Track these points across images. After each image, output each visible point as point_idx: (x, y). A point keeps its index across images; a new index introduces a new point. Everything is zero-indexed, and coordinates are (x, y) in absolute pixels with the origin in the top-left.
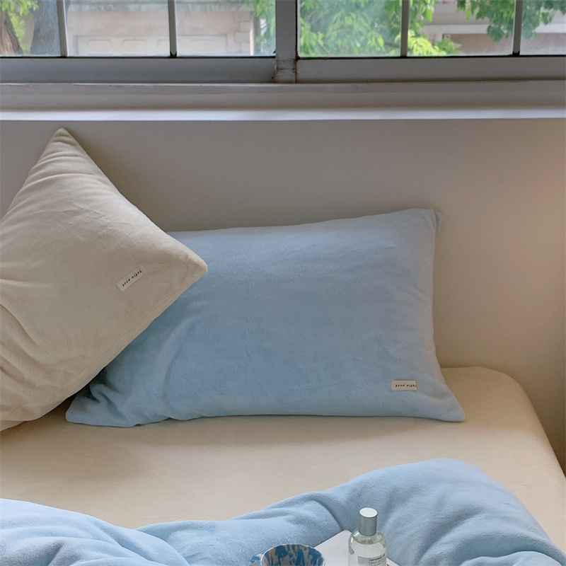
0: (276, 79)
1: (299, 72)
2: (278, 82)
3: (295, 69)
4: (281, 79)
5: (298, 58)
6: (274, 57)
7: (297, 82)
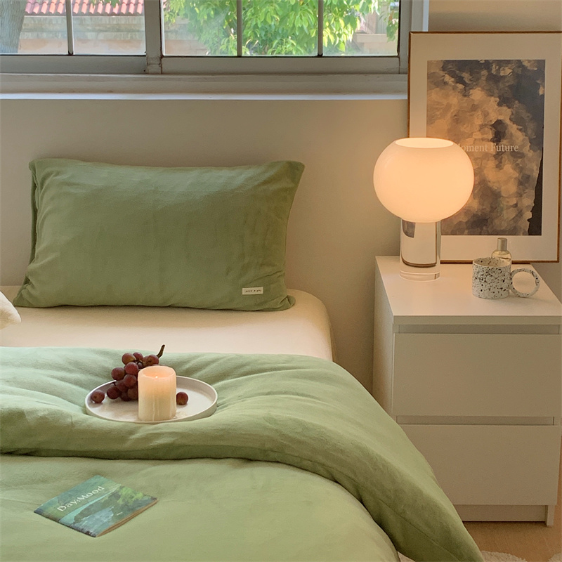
0: (147, 71)
1: (163, 66)
2: (148, 74)
3: (160, 64)
4: (150, 71)
5: (162, 56)
6: (144, 56)
7: (162, 73)
